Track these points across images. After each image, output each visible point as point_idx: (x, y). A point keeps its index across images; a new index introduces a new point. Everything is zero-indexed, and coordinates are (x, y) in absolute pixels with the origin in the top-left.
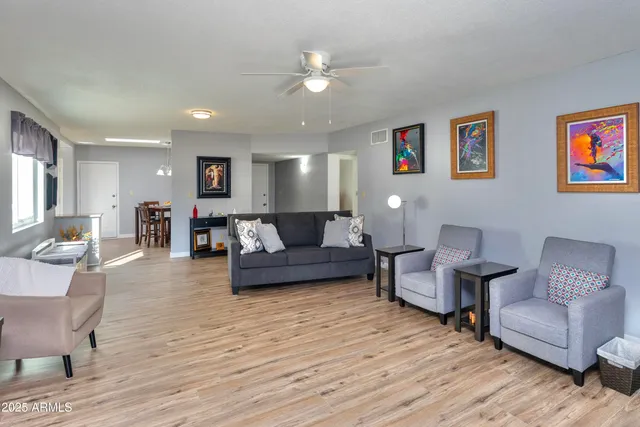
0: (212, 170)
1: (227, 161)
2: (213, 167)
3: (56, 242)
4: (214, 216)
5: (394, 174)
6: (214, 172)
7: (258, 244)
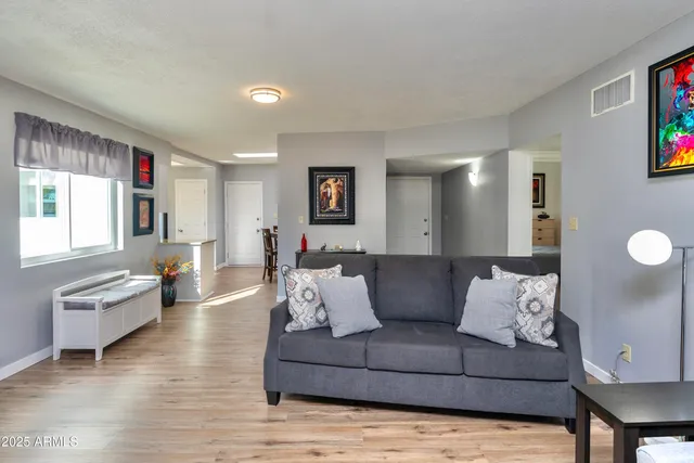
0: (329, 186)
1: (350, 171)
2: (330, 181)
3: (131, 274)
4: (328, 249)
5: (651, 175)
6: (332, 188)
7: (321, 315)
